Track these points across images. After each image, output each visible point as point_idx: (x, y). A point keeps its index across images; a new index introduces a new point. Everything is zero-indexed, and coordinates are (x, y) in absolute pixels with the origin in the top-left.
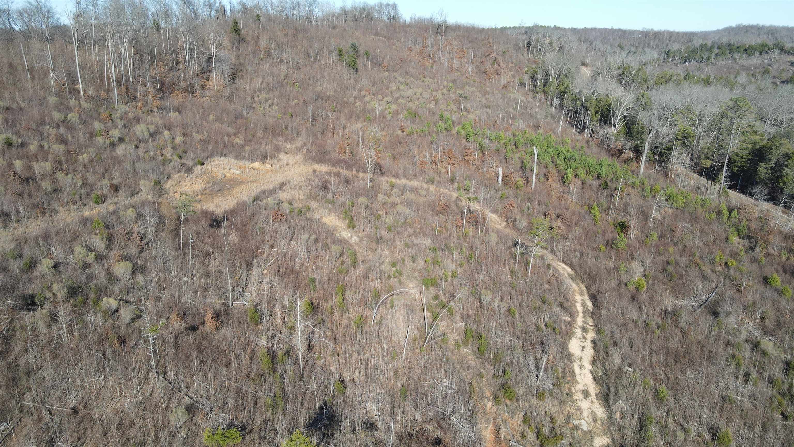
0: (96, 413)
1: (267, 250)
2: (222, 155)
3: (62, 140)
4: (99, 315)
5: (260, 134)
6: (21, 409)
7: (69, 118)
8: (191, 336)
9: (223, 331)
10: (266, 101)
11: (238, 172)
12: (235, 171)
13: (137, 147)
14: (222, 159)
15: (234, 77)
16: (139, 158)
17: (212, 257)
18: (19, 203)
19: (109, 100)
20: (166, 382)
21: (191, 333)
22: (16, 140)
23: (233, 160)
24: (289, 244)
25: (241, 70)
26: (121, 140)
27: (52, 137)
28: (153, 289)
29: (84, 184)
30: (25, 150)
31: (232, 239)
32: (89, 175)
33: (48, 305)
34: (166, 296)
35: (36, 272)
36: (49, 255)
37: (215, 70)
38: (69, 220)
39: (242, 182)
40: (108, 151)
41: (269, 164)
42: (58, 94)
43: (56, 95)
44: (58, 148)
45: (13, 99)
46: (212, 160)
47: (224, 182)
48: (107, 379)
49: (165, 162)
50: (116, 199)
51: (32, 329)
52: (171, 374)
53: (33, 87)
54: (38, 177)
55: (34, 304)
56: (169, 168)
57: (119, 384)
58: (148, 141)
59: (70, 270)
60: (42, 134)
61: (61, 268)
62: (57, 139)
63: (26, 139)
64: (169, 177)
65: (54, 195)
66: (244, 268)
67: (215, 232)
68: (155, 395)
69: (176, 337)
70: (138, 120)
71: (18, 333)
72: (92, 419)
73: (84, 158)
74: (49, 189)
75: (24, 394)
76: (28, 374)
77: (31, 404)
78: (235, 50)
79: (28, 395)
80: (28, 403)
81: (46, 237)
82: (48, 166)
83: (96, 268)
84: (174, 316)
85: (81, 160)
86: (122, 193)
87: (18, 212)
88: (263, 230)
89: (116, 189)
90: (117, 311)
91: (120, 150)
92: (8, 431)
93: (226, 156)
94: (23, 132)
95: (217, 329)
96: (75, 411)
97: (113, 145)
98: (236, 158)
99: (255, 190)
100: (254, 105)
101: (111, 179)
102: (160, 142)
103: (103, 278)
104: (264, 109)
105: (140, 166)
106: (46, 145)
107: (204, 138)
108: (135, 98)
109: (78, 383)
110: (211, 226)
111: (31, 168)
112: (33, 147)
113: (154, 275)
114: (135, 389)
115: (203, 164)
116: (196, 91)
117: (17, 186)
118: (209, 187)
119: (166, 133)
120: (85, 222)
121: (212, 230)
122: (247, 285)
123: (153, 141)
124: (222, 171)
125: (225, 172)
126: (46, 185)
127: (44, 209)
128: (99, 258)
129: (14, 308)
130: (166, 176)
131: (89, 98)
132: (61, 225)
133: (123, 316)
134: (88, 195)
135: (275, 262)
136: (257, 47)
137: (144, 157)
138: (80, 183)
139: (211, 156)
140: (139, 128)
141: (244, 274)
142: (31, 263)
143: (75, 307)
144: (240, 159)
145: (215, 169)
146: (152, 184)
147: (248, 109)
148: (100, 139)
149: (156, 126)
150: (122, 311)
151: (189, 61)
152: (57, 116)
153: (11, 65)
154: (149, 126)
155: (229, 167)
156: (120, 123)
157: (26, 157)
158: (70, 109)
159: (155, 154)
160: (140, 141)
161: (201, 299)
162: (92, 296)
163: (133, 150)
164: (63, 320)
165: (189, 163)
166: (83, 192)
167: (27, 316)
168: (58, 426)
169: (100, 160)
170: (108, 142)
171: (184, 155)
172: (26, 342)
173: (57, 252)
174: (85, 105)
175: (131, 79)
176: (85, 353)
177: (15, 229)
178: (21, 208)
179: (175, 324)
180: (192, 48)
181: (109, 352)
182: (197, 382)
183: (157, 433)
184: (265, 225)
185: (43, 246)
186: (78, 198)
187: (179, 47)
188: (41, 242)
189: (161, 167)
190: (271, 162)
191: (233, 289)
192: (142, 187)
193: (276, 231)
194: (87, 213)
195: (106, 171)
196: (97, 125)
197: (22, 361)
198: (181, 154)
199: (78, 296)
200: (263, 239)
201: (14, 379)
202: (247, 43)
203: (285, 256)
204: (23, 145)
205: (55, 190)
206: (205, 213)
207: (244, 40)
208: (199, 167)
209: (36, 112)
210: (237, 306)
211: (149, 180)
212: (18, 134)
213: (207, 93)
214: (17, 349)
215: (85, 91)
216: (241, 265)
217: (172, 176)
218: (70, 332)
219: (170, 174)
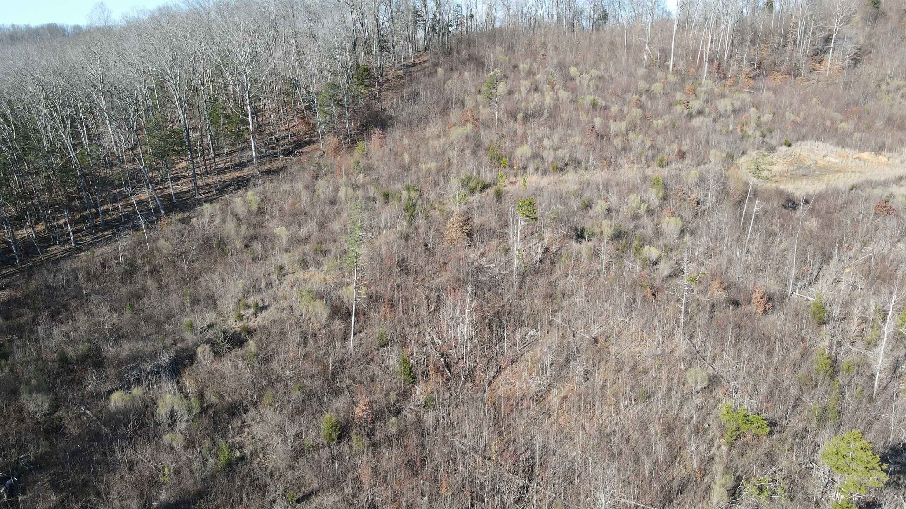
0: (614, 349)
1: (857, 245)
2: (818, 139)
3: (641, 106)
4: (639, 262)
5: (879, 124)
6: (551, 323)
7: (652, 88)
8: (730, 311)
9: (772, 317)
10: (898, 89)
11: (836, 161)
12: (831, 159)
13: (715, 120)
14: (817, 143)
15: (856, 61)
16: (714, 131)
17: (778, 240)
18: (591, 153)
19: (696, 77)
20: (692, 345)
21: (732, 307)
22: (601, 103)
23: (832, 147)
24: (894, 245)
25: (870, 53)
26: (700, 113)
27: (633, 103)
28: (698, 252)
29: (652, 147)
30: (606, 112)
31: (810, 225)
32: (660, 137)
33: (594, 239)
34: (712, 264)
35: (591, 213)
36: (606, 199)
37: (833, 50)
38: (630, 176)
39: (838, 171)
40: (684, 121)
41: (885, 156)
42: (648, 67)
43: (646, 68)
44: (637, 112)
45: (606, 70)
46: (803, 143)
47: (813, 167)
48: (631, 322)
49: (744, 137)
50: (681, 166)
51: (576, 257)
52: (698, 340)
53: (627, 61)
54: (612, 135)
55: (582, 237)
56: (746, 144)
57: (642, 331)
58: (729, 117)
59: (620, 217)
60: (624, 100)
61: (613, 214)
62: (637, 104)
63: (609, 104)
64: (744, 153)
65: (622, 153)
66: (818, 258)
67: (788, 214)
68: (677, 354)
69: (713, 306)
70: (723, 96)
71: (563, 259)
72: (609, 353)
73: (658, 123)
74: (620, 147)
75: (556, 311)
76: (564, 295)
77: (560, 322)
78: (868, 29)
79: (559, 314)
80: (557, 320)
81: (606, 186)
82: (623, 125)
83: (646, 220)
84: (716, 284)
85: (655, 126)
86: (687, 161)
87: (588, 161)
88: (856, 223)
89: (682, 155)
90: (656, 263)
91: (697, 122)
92: (536, 338)
93: (823, 141)
94: (608, 97)
95: (765, 311)
96: (596, 340)
97: (690, 116)
98: (838, 144)
99: (855, 179)
100: (879, 94)
101: (680, 144)
102: (743, 118)
103: (649, 231)
104: (893, 99)
105: (714, 138)
106: (625, 109)
107: (799, 120)
108: (725, 77)
109: (604, 317)
110: (784, 206)
111: (607, 127)
112: (614, 109)
113: (703, 241)
114: (657, 340)
115: (790, 145)
116: (801, 74)
117: (592, 139)
118: (792, 171)
119: (753, 109)
120: (645, 179)
121: (784, 211)
122: (817, 279)
123: (735, 118)
124: (813, 156)
125: (817, 158)
126: (618, 142)
127: (611, 162)
128: (650, 212)
129: (565, 237)
130: (741, 151)
131: (676, 72)
132: (623, 178)
133: (661, 269)
134: (654, 157)
135: (865, 262)
136: (902, 24)
137: (721, 130)
138: (649, 143)
139: (803, 138)
140: (722, 103)
141: (816, 267)
142: (588, 203)
143: (618, 250)
144: (843, 147)
145: (804, 154)
146: (724, 155)
147: (868, 98)
148: (679, 108)
149: (743, 101)
150: (661, 265)
151: (800, 39)
152: (642, 85)
153: (612, 43)
154: (735, 102)
155: (825, 153)
156: (703, 97)
157: (606, 118)
158: (655, 81)
159: (734, 129)
160: (720, 115)
161: (752, 277)
162: (636, 243)
163: (710, 124)
164: (604, 258)
165: (773, 142)
166: (650, 153)
167: (574, 246)
168: (577, 348)
169: (674, 127)
170: (686, 111)
171: (768, 134)
172: (568, 267)
173: (613, 199)
174: (671, 78)
175: (725, 58)
176: (616, 292)
177: (582, 175)
178: (591, 157)
179: (716, 292)
180: (809, 24)
181: (639, 297)
182: (726, 357)
183: (669, 390)
184: (860, 218)
185: (602, 192)
186: (643, 157)
187: (792, 24)
188: (601, 187)
189: (738, 141)
190: (888, 155)
191: (797, 279)
192: (711, 157)
193: (877, 228)
194: (649, 172)
195: (677, 137)
196: (679, 96)
197: (561, 283)
198: (765, 132)
199: (622, 240)
200: (855, 233)
201: (551, 296)
202: (887, 20)
203: (884, 258)
204: (606, 108)
205: (624, 149)
206: (780, 193)
207: (884, 14)
208: (784, 148)
209: (624, 80)
210: (796, 299)
211: (721, 151)
212: (604, 98)
213: (814, 76)
214: (559, 270)
215: (674, 65)
216: (814, 255)
217: (748, 152)
218: (608, 269)
219: (747, 150)
